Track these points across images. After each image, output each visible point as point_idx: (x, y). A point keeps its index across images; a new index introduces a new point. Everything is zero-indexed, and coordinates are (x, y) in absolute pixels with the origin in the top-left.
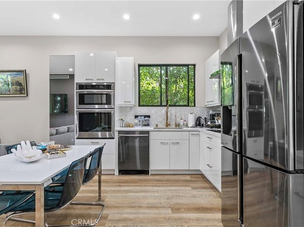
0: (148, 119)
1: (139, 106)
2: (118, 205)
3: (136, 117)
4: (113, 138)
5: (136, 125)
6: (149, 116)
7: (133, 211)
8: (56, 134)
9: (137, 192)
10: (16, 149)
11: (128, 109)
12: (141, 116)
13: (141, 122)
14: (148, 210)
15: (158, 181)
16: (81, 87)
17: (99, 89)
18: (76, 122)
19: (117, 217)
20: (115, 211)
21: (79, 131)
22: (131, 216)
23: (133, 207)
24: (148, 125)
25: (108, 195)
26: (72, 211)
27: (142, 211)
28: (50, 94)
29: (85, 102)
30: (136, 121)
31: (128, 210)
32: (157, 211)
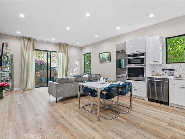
0: (173, 71)
1: (167, 63)
2: (138, 112)
3: (163, 70)
4: (145, 81)
5: (163, 75)
6: (174, 70)
7: (144, 116)
8: (122, 77)
9: (153, 110)
10: (99, 80)
11: (158, 66)
12: (167, 70)
13: (167, 74)
14: (153, 119)
15: (173, 110)
16: (129, 56)
17: (137, 56)
18: (127, 73)
19: (134, 115)
20: (135, 113)
21: (128, 76)
22: (141, 117)
23: (145, 115)
24: (173, 75)
25: (136, 106)
26: (118, 107)
27: (149, 118)
28: (117, 60)
29: (131, 63)
30: (163, 72)
31: (142, 115)
32: (158, 121)
